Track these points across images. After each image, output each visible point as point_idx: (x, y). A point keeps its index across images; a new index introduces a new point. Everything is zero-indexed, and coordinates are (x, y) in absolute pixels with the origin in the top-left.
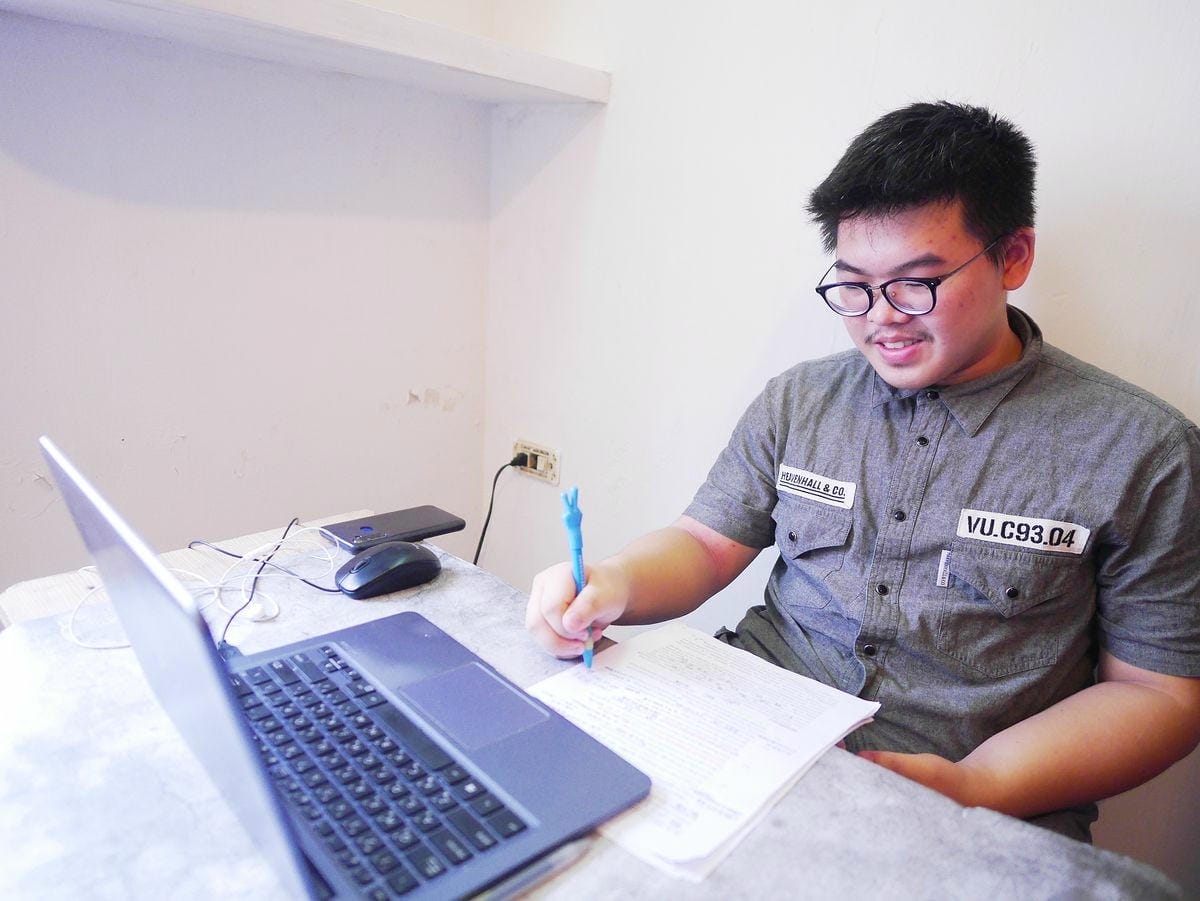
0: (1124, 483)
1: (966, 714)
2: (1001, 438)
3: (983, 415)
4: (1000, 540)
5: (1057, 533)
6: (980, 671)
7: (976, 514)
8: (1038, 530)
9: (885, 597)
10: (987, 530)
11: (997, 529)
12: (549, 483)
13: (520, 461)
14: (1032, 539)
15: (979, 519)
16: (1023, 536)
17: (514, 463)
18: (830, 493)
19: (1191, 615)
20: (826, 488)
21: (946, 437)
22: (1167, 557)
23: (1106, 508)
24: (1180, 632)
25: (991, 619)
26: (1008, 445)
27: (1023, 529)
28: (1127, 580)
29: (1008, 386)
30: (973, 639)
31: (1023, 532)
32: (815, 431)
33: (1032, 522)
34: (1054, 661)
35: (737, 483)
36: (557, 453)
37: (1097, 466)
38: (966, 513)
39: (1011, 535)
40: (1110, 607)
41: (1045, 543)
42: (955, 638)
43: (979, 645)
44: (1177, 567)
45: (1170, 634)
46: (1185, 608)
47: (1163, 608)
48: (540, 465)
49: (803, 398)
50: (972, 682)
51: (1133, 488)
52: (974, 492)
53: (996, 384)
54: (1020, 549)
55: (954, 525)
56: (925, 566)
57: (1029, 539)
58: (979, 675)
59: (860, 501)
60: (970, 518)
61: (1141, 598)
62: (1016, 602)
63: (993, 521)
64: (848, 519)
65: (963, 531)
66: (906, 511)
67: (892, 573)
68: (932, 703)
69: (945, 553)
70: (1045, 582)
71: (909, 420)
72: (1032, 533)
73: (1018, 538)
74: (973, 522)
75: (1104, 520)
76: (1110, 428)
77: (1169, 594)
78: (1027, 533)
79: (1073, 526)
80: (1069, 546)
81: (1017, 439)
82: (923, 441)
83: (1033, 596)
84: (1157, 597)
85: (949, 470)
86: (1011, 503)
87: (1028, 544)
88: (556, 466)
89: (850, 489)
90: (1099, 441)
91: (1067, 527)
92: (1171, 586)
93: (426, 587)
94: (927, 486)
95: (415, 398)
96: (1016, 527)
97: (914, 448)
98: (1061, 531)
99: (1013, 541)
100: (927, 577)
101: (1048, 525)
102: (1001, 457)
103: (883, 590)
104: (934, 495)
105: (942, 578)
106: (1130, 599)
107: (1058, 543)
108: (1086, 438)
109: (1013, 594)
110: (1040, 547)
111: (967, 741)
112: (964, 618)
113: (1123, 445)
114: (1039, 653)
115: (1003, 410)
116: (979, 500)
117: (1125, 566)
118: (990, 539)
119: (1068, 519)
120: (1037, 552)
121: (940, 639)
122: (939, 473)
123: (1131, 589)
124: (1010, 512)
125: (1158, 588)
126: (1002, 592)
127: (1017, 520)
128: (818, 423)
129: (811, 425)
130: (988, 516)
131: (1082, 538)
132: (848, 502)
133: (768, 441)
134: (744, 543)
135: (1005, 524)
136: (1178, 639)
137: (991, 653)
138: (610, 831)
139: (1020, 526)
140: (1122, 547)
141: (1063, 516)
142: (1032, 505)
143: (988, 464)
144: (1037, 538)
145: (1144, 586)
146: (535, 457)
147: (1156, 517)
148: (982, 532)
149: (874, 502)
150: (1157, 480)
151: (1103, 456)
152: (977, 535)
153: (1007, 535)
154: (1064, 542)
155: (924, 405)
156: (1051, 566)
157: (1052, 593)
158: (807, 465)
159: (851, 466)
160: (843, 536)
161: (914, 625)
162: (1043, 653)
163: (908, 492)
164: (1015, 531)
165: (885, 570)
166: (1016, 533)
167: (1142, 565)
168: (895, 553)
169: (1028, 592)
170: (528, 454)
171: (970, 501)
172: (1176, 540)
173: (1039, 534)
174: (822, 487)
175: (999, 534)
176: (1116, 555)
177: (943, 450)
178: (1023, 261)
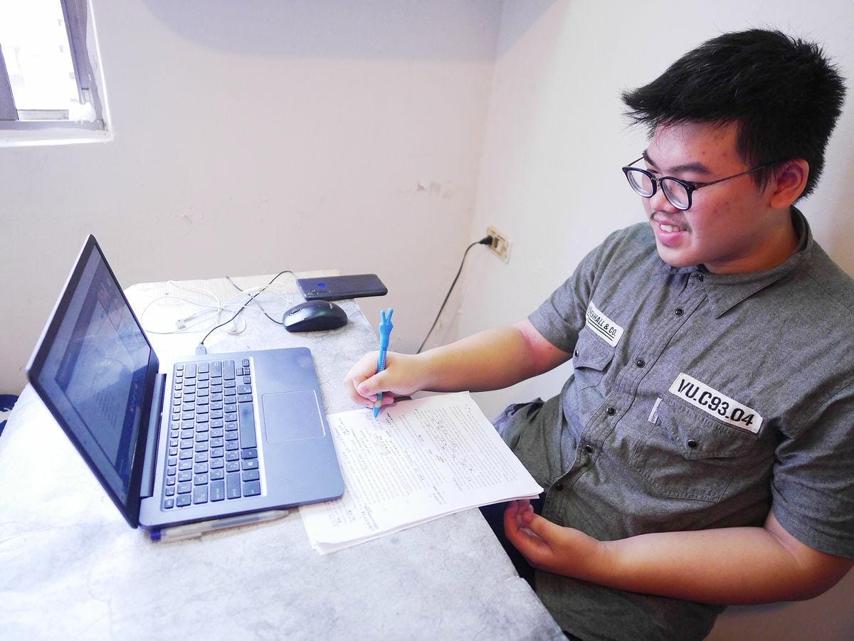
0: (807, 391)
1: (631, 514)
2: (735, 326)
3: (730, 303)
4: (696, 404)
5: (739, 413)
6: (656, 488)
7: (689, 379)
8: (725, 406)
9: (609, 417)
10: (691, 394)
11: (698, 396)
12: (503, 260)
13: (488, 241)
14: (719, 411)
15: (689, 384)
16: (713, 407)
17: (482, 242)
18: (608, 331)
19: (834, 507)
20: (606, 327)
21: (696, 314)
22: (828, 457)
23: (782, 406)
24: (819, 516)
25: (673, 457)
26: (737, 334)
27: (716, 401)
29: (758, 287)
30: (654, 466)
31: (715, 403)
32: (619, 281)
33: (724, 398)
34: (717, 500)
35: (565, 304)
36: (510, 241)
37: (795, 371)
38: (682, 376)
39: (706, 402)
40: (776, 478)
41: (726, 417)
42: (645, 461)
43: (662, 471)
45: (811, 514)
46: (831, 500)
47: (813, 494)
48: (499, 248)
49: (622, 254)
50: (650, 494)
51: (812, 398)
52: (695, 362)
54: (708, 415)
55: (671, 383)
56: (645, 404)
57: (717, 410)
58: (656, 491)
59: (622, 344)
60: (683, 381)
61: (798, 480)
62: (694, 451)
63: (698, 388)
64: (611, 354)
65: (674, 389)
66: (646, 360)
67: (623, 402)
68: (611, 498)
69: (659, 400)
70: (721, 445)
72: (720, 407)
73: (710, 407)
74: (685, 384)
75: (775, 415)
76: (823, 343)
77: (820, 485)
78: (717, 405)
79: (753, 412)
80: (747, 424)
81: (746, 331)
82: (680, 312)
83: (708, 451)
84: (811, 484)
85: (686, 340)
86: (717, 380)
87: (715, 414)
88: (508, 249)
89: (620, 332)
90: (808, 351)
91: (748, 411)
92: (824, 480)
94: (666, 347)
95: (421, 188)
96: (712, 398)
97: (671, 316)
98: (743, 413)
99: (705, 408)
100: (646, 412)
101: (733, 404)
102: (728, 341)
103: (612, 412)
104: (668, 356)
105: (653, 415)
106: (791, 478)
107: (738, 420)
108: (799, 346)
109: (692, 445)
110: (722, 418)
111: (630, 530)
112: (654, 450)
113: (825, 360)
114: (708, 491)
115: (747, 305)
116: (697, 369)
117: (792, 454)
118: (690, 401)
119: (749, 405)
120: (718, 420)
121: (633, 458)
122: (678, 340)
123: (792, 471)
124: (712, 386)
125: (814, 478)
126: (685, 441)
127: (715, 393)
128: (623, 275)
129: (618, 276)
130: (696, 383)
131: (756, 425)
132: (614, 343)
133: (590, 281)
134: (559, 347)
135: (705, 393)
136: (816, 520)
137: (668, 479)
139: (715, 398)
140: (788, 438)
141: (747, 402)
142: (731, 386)
143: (715, 343)
144: (722, 411)
145: (803, 473)
146: (497, 240)
147: (829, 425)
148: (687, 394)
149: (631, 347)
150: (839, 397)
151: (804, 364)
152: (682, 395)
153: (703, 401)
154: (743, 420)
155: (693, 284)
156: (727, 436)
157: (725, 453)
158: (601, 306)
159: (627, 317)
160: (604, 364)
161: (617, 443)
163: (652, 348)
164: (710, 401)
165: (620, 398)
166: (710, 403)
167: (803, 457)
168: (627, 388)
169: (704, 447)
170: (493, 237)
171: (688, 370)
172: (836, 448)
173: (725, 409)
174: (604, 325)
175: (698, 400)
177: (689, 323)
178: (794, 187)
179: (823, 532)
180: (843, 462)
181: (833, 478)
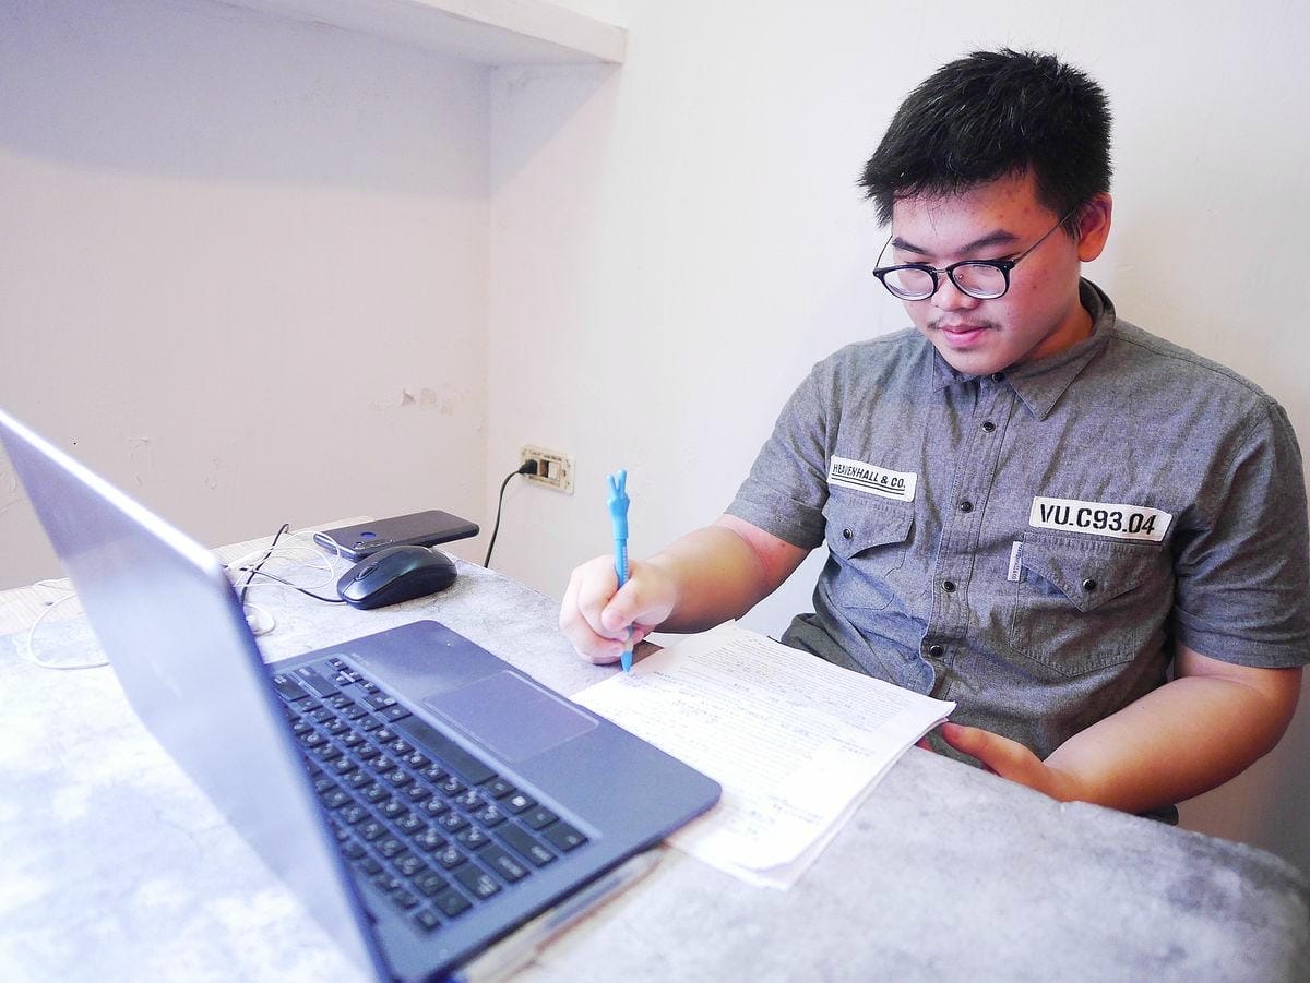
0: (1208, 463)
1: (1043, 715)
2: (1073, 420)
3: (1053, 396)
4: (1076, 528)
5: (1137, 519)
7: (1049, 502)
8: (1116, 517)
9: (952, 595)
10: (1061, 519)
11: (1073, 517)
12: (562, 492)
13: (529, 469)
14: (1111, 526)
15: (1052, 507)
16: (1100, 524)
17: (522, 471)
18: (889, 485)
19: (1275, 603)
20: (884, 480)
21: (1013, 422)
22: (1251, 541)
23: (1189, 492)
24: (1264, 621)
25: (1069, 613)
26: (1079, 427)
27: (1101, 516)
28: (1208, 568)
29: (1080, 364)
30: (1047, 636)
31: (1101, 519)
32: (870, 418)
33: (1110, 508)
34: (1132, 657)
35: (785, 478)
36: (571, 458)
37: (1175, 448)
38: (1038, 501)
39: (1088, 522)
40: (1190, 598)
41: (1125, 531)
42: (1028, 635)
43: (1054, 641)
44: (1260, 552)
45: (1253, 624)
46: (1269, 595)
47: (1247, 596)
48: (552, 473)
49: (856, 382)
50: (1047, 682)
51: (1216, 469)
52: (1046, 479)
53: (1069, 361)
54: (1098, 537)
55: (1026, 514)
56: (994, 560)
57: (1108, 526)
58: (1055, 674)
59: (922, 493)
60: (1043, 507)
61: (1222, 587)
62: (1093, 595)
63: (1068, 509)
64: (909, 512)
65: (1035, 520)
66: (972, 500)
67: (959, 568)
68: (1007, 704)
69: (1016, 545)
70: (1125, 572)
71: (972, 405)
72: (1110, 520)
73: (1095, 526)
74: (1047, 511)
75: (1186, 504)
76: (1189, 406)
77: (1251, 582)
78: (1105, 520)
79: (1154, 511)
80: (1148, 533)
81: (1089, 423)
82: (989, 426)
83: (1112, 588)
84: (1239, 585)
85: (1019, 455)
86: (1087, 489)
87: (1107, 532)
88: (570, 472)
89: (911, 481)
90: (1179, 420)
91: (1147, 512)
92: (1253, 573)
93: (442, 595)
94: (996, 473)
95: (409, 398)
96: (1093, 514)
97: (980, 434)
98: (1141, 517)
99: (1090, 530)
100: (997, 571)
101: (1127, 510)
102: (1074, 440)
103: (950, 587)
104: (1004, 483)
105: (1013, 572)
106: (1211, 588)
107: (1137, 531)
108: (1164, 418)
109: (1090, 587)
110: (1119, 534)
112: (1039, 612)
113: (1204, 423)
114: (1115, 650)
115: (1073, 391)
116: (1052, 488)
117: (1206, 553)
118: (1066, 527)
119: (1147, 504)
120: (1115, 540)
121: (1014, 636)
122: (1008, 459)
123: (1212, 577)
124: (1086, 499)
125: (1240, 576)
126: (1079, 584)
127: (1094, 506)
128: (871, 410)
129: (865, 412)
130: (1063, 503)
131: (1163, 522)
132: (909, 493)
133: (819, 431)
134: (793, 543)
135: (1081, 511)
136: (1261, 629)
137: (1067, 649)
138: (681, 841)
139: (1097, 513)
140: (1203, 532)
141: (1143, 500)
142: (1111, 489)
143: (1061, 448)
144: (1115, 525)
145: (1227, 573)
146: (546, 464)
147: (1238, 500)
148: (1057, 521)
149: (937, 493)
150: (1240, 459)
151: (1183, 435)
152: (1051, 524)
153: (1083, 522)
154: (1144, 528)
155: (988, 388)
156: (1130, 554)
157: (1131, 583)
158: (862, 455)
159: (911, 454)
160: (904, 531)
161: (985, 622)
162: (1123, 648)
163: (975, 480)
164: (1091, 518)
165: (951, 566)
166: (1093, 521)
167: (1224, 551)
168: (961, 547)
169: (1106, 584)
170: (538, 461)
171: (1043, 485)
172: (1259, 524)
173: (1118, 521)
174: (879, 479)
175: (1075, 522)
176: (1197, 542)
177: (1011, 434)
178: (1100, 227)
179: (1272, 643)
180: (1267, 541)
181: (1261, 567)
